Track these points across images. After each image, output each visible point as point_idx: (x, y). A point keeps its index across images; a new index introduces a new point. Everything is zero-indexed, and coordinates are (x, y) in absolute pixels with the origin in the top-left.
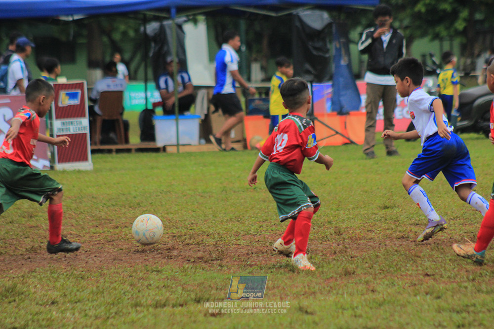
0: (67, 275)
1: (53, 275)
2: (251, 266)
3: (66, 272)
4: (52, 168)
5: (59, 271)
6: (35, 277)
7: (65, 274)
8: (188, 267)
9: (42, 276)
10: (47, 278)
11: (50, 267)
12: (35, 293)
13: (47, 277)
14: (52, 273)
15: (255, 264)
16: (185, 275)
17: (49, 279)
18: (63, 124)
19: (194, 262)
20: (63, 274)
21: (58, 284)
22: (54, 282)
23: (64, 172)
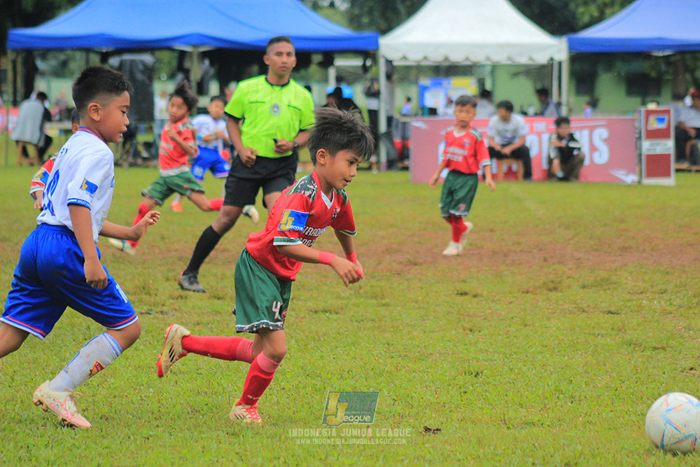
4: (640, 182)
6: (625, 270)
7: (652, 269)
10: (636, 272)
12: (626, 283)
17: (638, 273)
18: (652, 145)
20: (650, 270)
21: (646, 278)
23: (650, 187)
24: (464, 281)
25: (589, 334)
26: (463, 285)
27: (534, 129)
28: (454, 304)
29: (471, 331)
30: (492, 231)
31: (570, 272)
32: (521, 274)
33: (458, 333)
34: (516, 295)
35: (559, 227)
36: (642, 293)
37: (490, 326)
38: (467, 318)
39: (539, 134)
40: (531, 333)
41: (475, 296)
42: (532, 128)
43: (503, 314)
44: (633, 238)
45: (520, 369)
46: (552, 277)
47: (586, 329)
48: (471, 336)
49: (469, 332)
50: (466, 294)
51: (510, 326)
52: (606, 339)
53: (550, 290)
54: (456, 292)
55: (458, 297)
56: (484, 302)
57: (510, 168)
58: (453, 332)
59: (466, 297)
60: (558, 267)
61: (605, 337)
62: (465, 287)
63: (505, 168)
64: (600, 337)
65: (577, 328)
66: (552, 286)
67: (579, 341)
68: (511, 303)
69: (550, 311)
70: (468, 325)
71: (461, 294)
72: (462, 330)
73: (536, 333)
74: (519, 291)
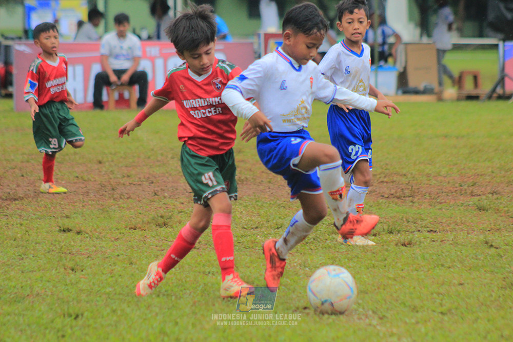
0: (271, 204)
1: (258, 203)
2: (441, 203)
3: (269, 201)
5: (263, 200)
6: (241, 204)
7: (268, 203)
8: (382, 202)
9: (248, 204)
10: (251, 206)
11: (255, 196)
13: (252, 204)
14: (257, 202)
15: (445, 202)
16: (379, 209)
17: (254, 207)
19: (387, 197)
20: (267, 203)
21: (262, 212)
22: (259, 209)
24: (67, 217)
25: (199, 272)
26: (66, 220)
27: (148, 54)
28: (56, 241)
29: (73, 270)
30: (100, 162)
31: (182, 206)
32: (129, 209)
33: (59, 272)
34: (123, 231)
35: (173, 158)
36: (257, 228)
37: (94, 264)
38: (69, 256)
39: (152, 60)
40: (137, 272)
41: (79, 233)
42: (144, 52)
43: (108, 251)
44: (250, 170)
45: (123, 310)
46: (162, 212)
47: (196, 267)
48: (72, 275)
49: (71, 271)
50: (69, 230)
51: (115, 264)
52: (217, 278)
53: (159, 225)
54: (57, 229)
55: (61, 234)
56: (88, 239)
57: (121, 96)
58: (54, 271)
59: (69, 234)
60: (168, 201)
61: (216, 275)
62: (67, 223)
63: (116, 95)
64: (210, 275)
65: (187, 266)
66: (161, 221)
67: (188, 279)
68: (117, 239)
69: (158, 248)
70: (71, 264)
71: (64, 231)
72: (62, 270)
73: (142, 272)
74: (126, 227)
